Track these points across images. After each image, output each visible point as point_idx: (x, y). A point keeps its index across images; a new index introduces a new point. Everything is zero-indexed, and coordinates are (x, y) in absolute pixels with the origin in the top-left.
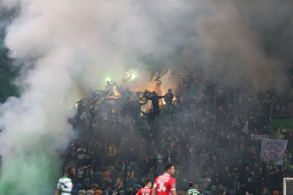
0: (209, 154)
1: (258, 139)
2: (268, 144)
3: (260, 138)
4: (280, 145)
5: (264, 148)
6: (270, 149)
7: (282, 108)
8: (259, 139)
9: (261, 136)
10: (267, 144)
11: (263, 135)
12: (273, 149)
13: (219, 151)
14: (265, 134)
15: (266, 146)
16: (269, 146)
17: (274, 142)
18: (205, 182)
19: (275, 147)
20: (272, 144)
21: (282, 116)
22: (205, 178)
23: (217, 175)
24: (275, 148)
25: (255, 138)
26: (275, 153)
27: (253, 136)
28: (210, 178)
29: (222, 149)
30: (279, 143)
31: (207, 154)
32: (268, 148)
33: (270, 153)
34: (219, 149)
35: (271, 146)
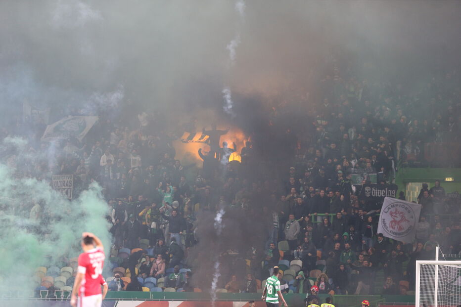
0: (299, 222)
1: (376, 196)
2: (392, 206)
3: (380, 194)
4: (409, 212)
5: (385, 212)
6: (394, 215)
7: (415, 151)
8: (378, 197)
9: (380, 191)
10: (390, 207)
11: (383, 190)
12: (398, 215)
13: (316, 217)
14: (386, 189)
15: (388, 210)
16: (393, 210)
17: (402, 204)
18: (292, 265)
19: (402, 213)
20: (398, 208)
21: (415, 162)
22: (293, 259)
23: (309, 254)
24: (401, 215)
25: (371, 193)
26: (399, 222)
27: (369, 191)
28: (301, 259)
29: (319, 214)
30: (408, 207)
31: (297, 222)
32: (391, 214)
33: (392, 222)
34: (315, 214)
35: (396, 211)
